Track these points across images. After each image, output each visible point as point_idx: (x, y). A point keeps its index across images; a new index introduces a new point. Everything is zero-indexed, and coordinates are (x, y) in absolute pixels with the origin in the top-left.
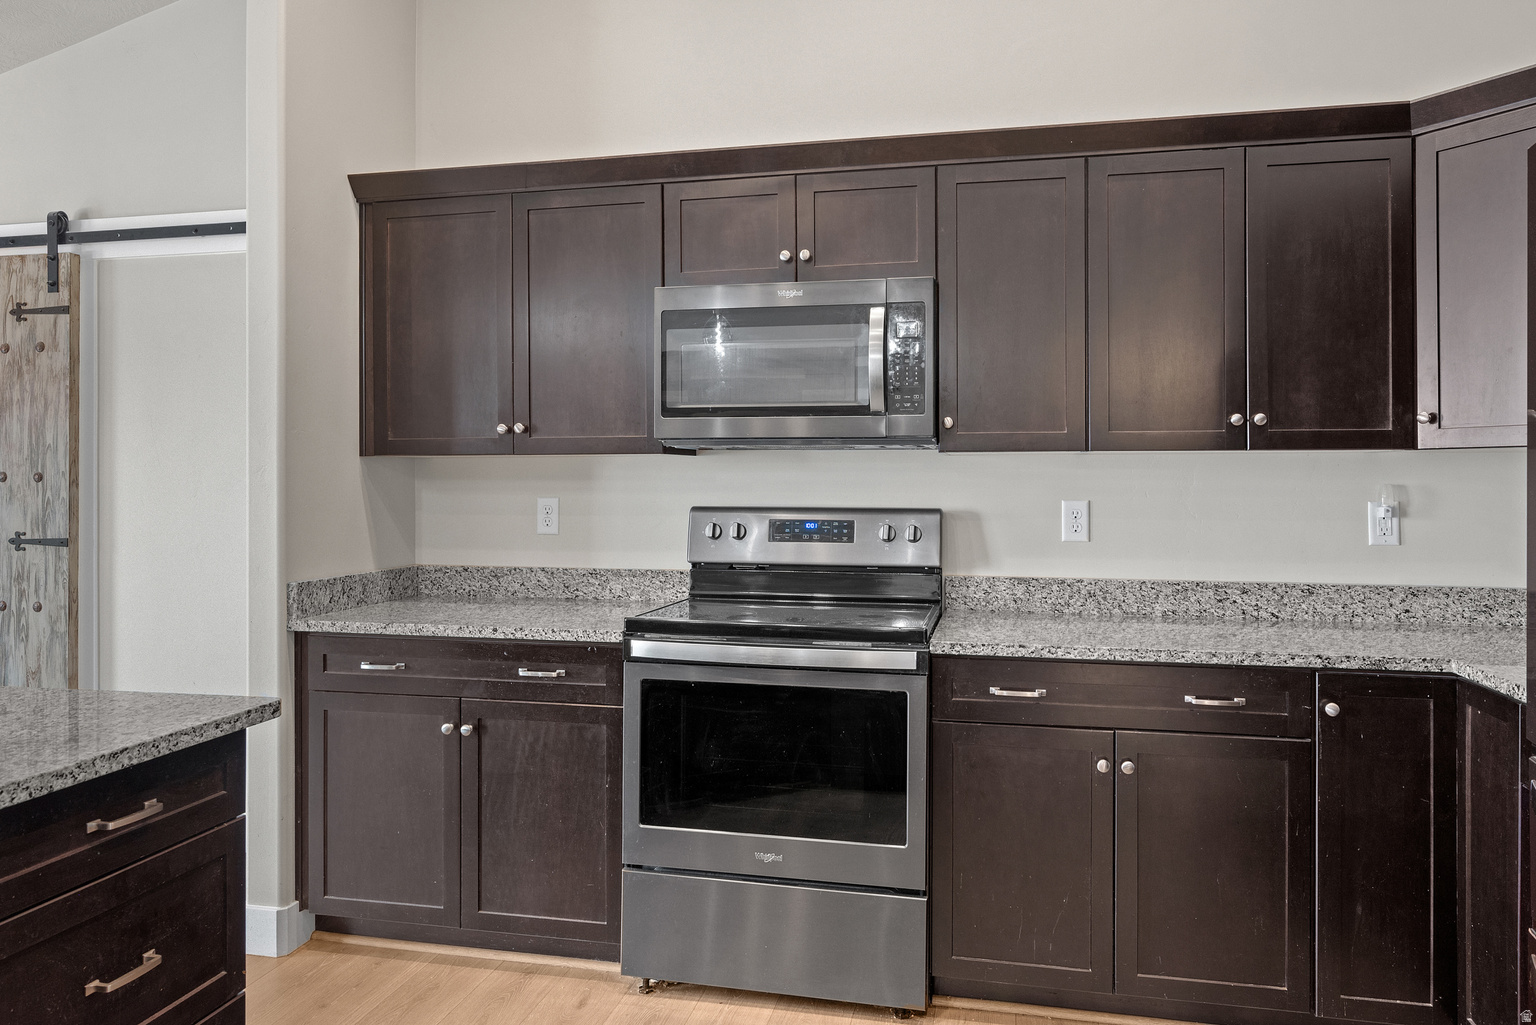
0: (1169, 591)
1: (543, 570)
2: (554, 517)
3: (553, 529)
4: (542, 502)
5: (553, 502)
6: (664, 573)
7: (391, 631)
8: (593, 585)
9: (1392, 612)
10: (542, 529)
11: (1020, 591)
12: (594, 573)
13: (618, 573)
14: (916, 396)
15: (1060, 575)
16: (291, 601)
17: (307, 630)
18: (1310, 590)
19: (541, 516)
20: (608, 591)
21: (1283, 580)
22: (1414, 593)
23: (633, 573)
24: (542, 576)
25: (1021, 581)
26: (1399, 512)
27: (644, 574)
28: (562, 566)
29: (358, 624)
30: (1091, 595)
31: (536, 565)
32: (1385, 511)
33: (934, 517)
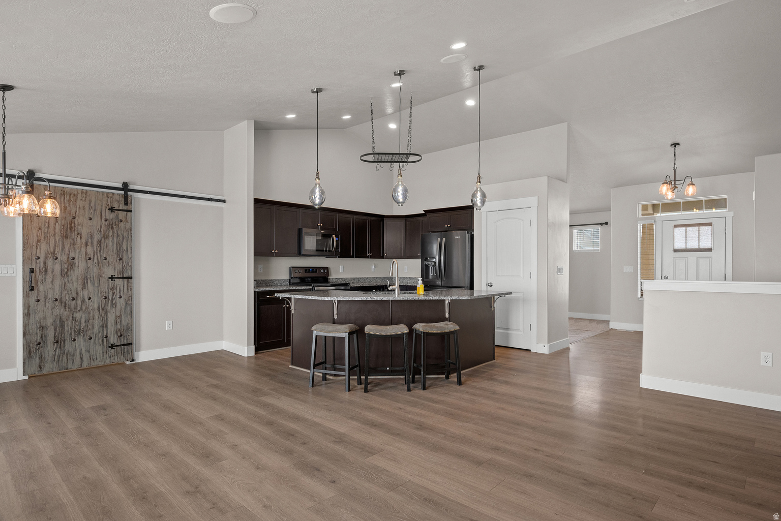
0: (353, 279)
2: (262, 269)
3: (262, 272)
4: (259, 266)
5: (262, 266)
6: (284, 279)
8: (271, 283)
9: (375, 281)
10: (259, 272)
11: (336, 280)
12: (271, 280)
13: (276, 280)
14: (338, 249)
15: (341, 277)
17: (257, 290)
18: (367, 278)
19: (259, 269)
20: (274, 284)
22: (377, 278)
23: (278, 280)
24: (261, 281)
25: (336, 278)
27: (280, 280)
28: (265, 279)
30: (345, 280)
31: (260, 279)
32: (374, 267)
33: (327, 268)
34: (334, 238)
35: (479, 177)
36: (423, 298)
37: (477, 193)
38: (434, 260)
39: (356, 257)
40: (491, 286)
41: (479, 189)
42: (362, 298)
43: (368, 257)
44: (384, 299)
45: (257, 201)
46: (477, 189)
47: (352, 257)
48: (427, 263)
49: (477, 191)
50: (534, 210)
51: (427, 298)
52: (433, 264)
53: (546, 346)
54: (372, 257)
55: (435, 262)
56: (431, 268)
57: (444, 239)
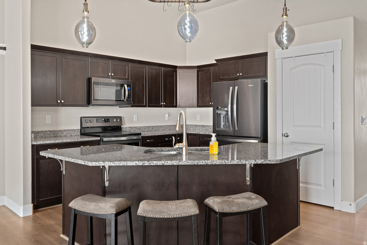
0: (147, 128)
1: (49, 131)
2: (50, 120)
3: (50, 122)
4: (47, 117)
5: (50, 116)
6: (74, 130)
7: (56, 142)
8: (60, 133)
9: (168, 129)
10: (47, 122)
11: (130, 129)
12: (60, 131)
13: (65, 130)
14: (130, 99)
15: (135, 126)
16: (32, 138)
17: (37, 144)
18: (161, 126)
19: (47, 120)
20: (63, 134)
21: (159, 125)
22: (170, 126)
23: (68, 130)
24: (49, 132)
25: (130, 127)
26: (169, 116)
27: (70, 130)
28: (53, 130)
29: (49, 141)
30: (138, 129)
32: (167, 116)
33: (120, 118)
34: (126, 88)
35: (285, 10)
36: (218, 162)
37: (282, 29)
38: (226, 109)
39: (149, 106)
40: (288, 136)
41: (285, 24)
42: (137, 162)
43: (161, 106)
44: (166, 164)
45: (34, 47)
46: (283, 22)
47: (145, 106)
48: (219, 112)
49: (282, 26)
50: (338, 54)
51: (223, 162)
52: (224, 113)
53: (353, 204)
54: (165, 106)
55: (227, 111)
56: (223, 117)
57: (236, 88)
